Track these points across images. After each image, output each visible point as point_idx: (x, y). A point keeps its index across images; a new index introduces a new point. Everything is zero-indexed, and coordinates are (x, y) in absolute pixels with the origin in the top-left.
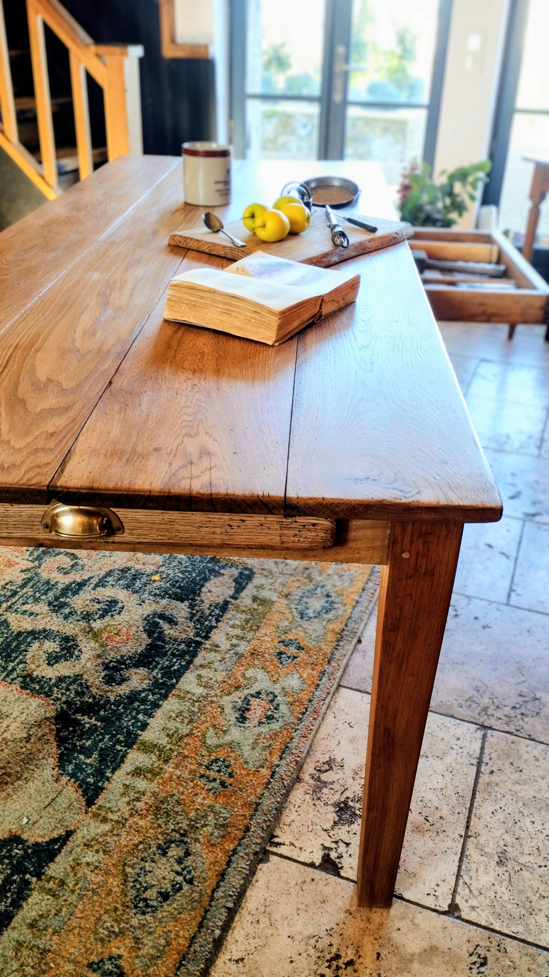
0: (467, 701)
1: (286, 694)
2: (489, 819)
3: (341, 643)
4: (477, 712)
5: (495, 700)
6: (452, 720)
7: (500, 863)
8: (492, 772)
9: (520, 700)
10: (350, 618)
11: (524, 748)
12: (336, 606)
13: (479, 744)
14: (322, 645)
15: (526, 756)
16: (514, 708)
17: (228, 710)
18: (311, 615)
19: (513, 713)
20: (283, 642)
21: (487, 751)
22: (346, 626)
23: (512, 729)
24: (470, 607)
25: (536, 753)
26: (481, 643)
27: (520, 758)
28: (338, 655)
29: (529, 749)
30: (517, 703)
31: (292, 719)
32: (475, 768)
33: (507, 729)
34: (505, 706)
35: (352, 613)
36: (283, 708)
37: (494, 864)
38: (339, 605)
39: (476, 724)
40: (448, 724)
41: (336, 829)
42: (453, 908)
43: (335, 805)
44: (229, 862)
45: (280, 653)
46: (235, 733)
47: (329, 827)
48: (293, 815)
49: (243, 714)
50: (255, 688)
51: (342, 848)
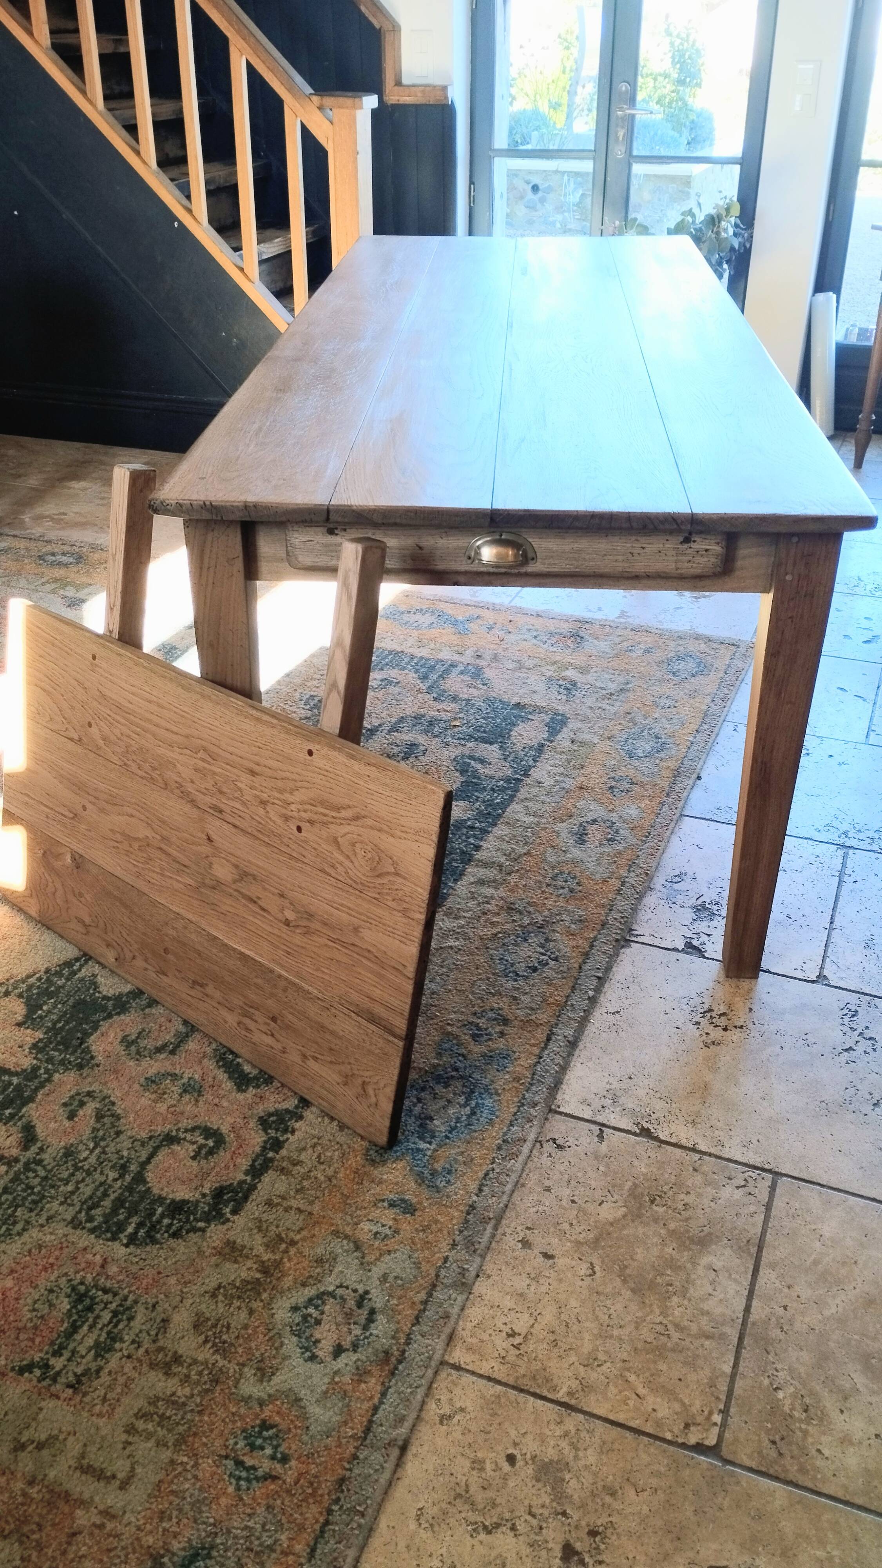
0: (825, 826)
1: (624, 821)
2: (854, 916)
3: (679, 779)
4: (835, 834)
5: (856, 825)
7: (867, 947)
8: (855, 881)
10: (685, 757)
12: (667, 746)
13: (839, 861)
14: (658, 780)
17: (564, 834)
18: (641, 754)
20: (613, 778)
21: (848, 866)
22: (682, 763)
28: (676, 788)
32: (836, 879)
35: (687, 752)
36: (624, 832)
38: (671, 746)
39: (836, 844)
41: (696, 925)
42: (821, 978)
43: (692, 907)
44: (592, 946)
45: (611, 788)
46: (576, 853)
47: (688, 923)
48: (649, 915)
49: (581, 838)
50: (590, 817)
51: (704, 938)
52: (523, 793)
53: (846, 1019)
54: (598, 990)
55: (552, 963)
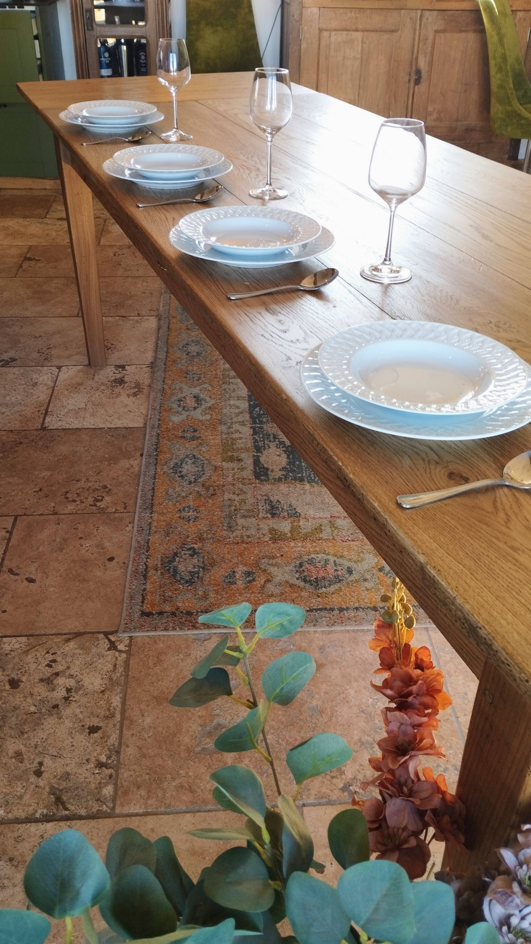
0: (55, 440)
1: (178, 412)
2: (42, 395)
3: (154, 447)
4: (48, 436)
5: (34, 444)
6: (64, 427)
7: (36, 383)
8: (39, 411)
9: (16, 449)
10: (156, 465)
11: (17, 426)
12: (171, 471)
13: (46, 421)
14: (169, 443)
15: (16, 422)
16: (20, 443)
17: (208, 399)
18: (187, 459)
19: (22, 440)
20: (198, 438)
21: (41, 419)
22: (156, 459)
23: (23, 433)
24: (53, 504)
25: (9, 425)
26: (43, 478)
27: (20, 421)
28: (154, 439)
29: (13, 426)
30: (17, 447)
31: (167, 403)
32: (49, 410)
33: (26, 432)
34: (27, 443)
35: (156, 469)
36: (175, 406)
37: (40, 382)
38: (169, 472)
39: (48, 430)
40: (67, 425)
41: (122, 376)
42: (59, 368)
43: (126, 383)
44: (167, 356)
45: (195, 431)
46: (196, 391)
47: (126, 376)
48: (146, 375)
49: (197, 398)
50: (199, 411)
51: (116, 372)
52: (247, 417)
53: (49, 357)
54: (157, 344)
55: (180, 348)
